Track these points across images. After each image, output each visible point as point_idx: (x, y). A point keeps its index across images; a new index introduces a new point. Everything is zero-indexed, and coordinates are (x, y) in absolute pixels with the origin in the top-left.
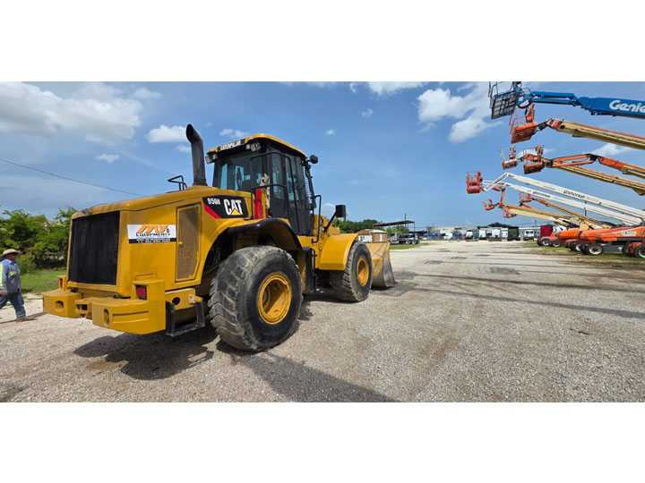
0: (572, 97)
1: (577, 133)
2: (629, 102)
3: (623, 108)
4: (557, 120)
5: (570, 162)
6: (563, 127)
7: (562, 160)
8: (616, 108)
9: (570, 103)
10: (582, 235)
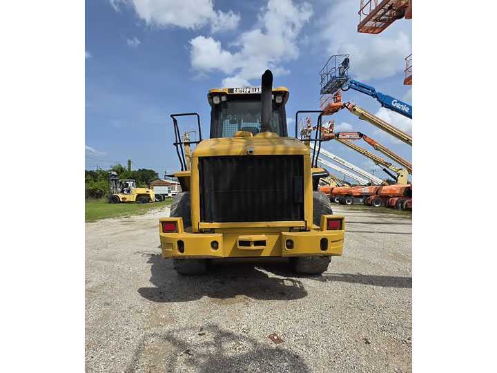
0: (373, 91)
1: (362, 117)
2: (401, 103)
3: (398, 106)
4: (353, 104)
5: (348, 136)
6: (355, 110)
7: (344, 134)
8: (394, 105)
9: (372, 95)
10: (333, 191)
